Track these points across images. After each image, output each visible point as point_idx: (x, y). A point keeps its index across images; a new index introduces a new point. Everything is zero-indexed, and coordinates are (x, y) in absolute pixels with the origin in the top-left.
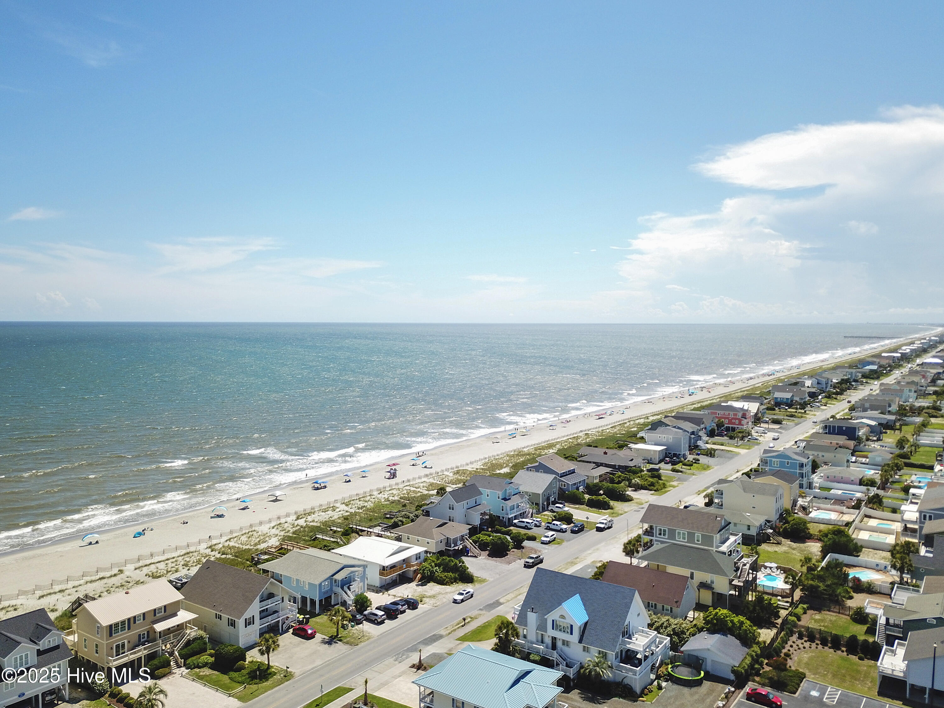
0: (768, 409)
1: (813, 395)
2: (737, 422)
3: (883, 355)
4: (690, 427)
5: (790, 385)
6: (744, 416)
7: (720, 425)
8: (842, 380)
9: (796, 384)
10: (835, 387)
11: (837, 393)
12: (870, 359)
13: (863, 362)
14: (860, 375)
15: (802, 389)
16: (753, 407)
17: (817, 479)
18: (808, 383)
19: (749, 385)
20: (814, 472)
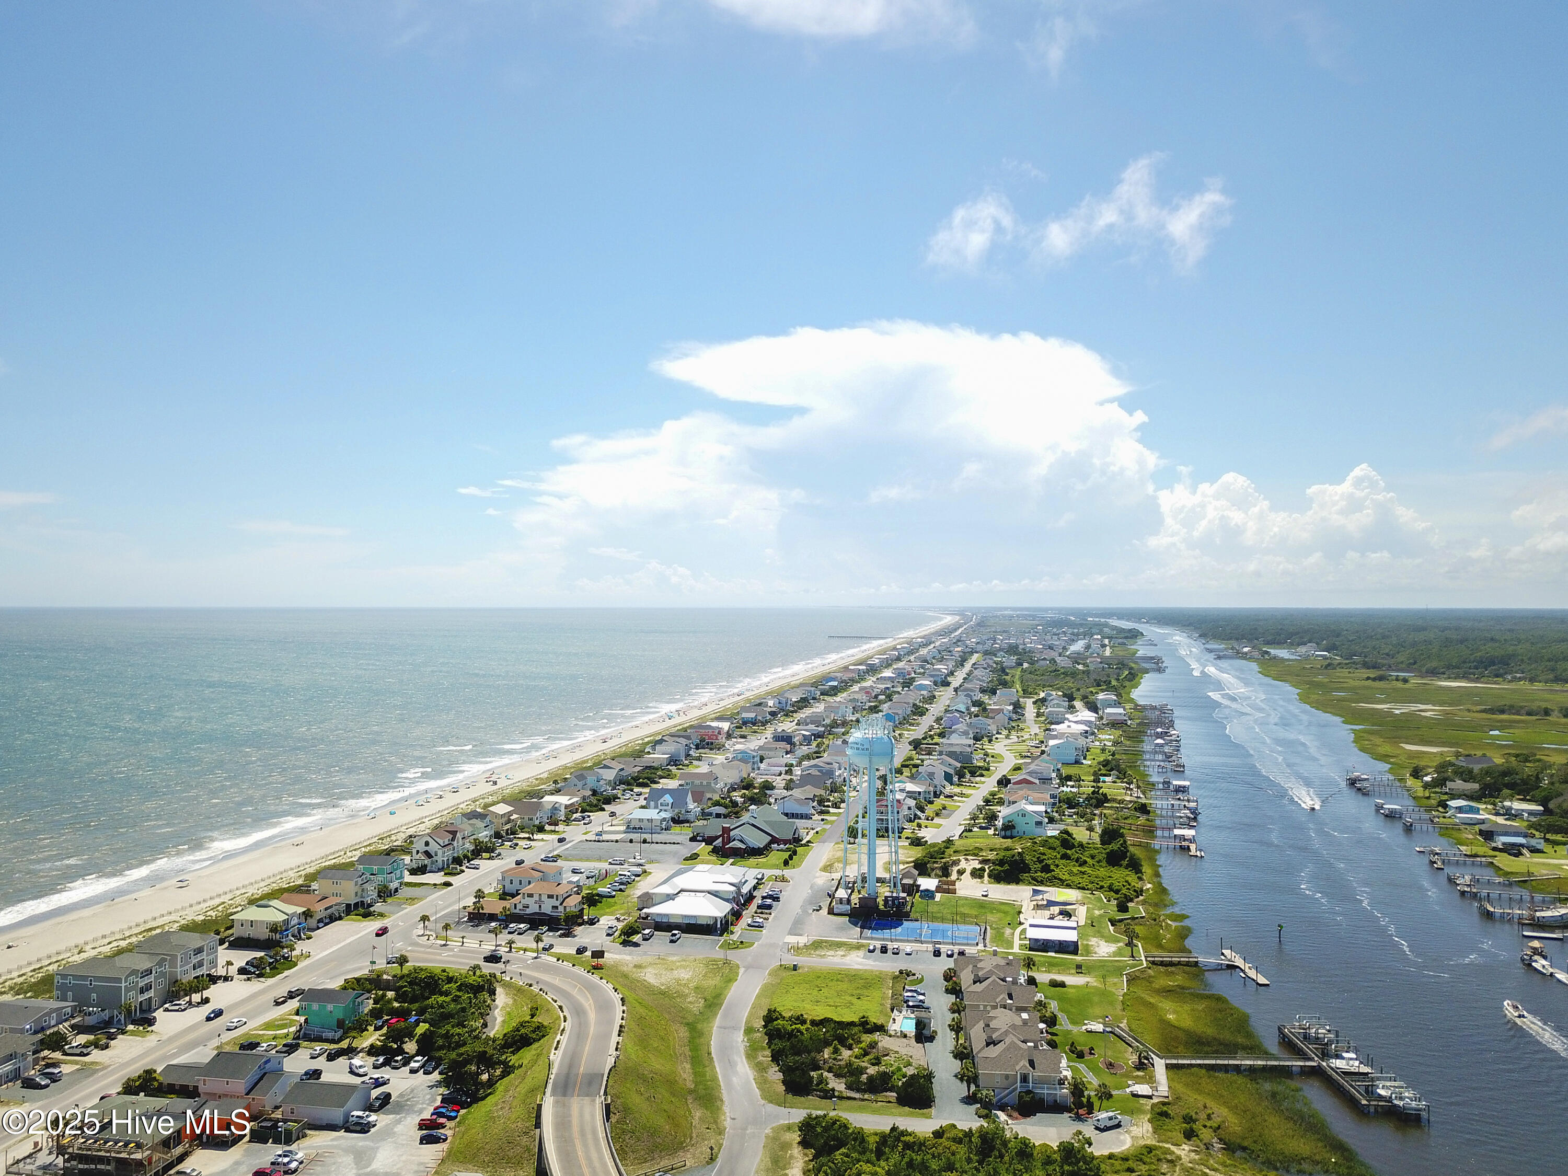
0: (737, 727)
1: (773, 714)
2: (715, 737)
3: (850, 667)
4: (684, 741)
5: (755, 705)
6: (719, 733)
7: (702, 740)
8: (801, 698)
9: (760, 704)
10: (793, 706)
11: (792, 712)
12: (832, 675)
13: (827, 678)
14: (819, 693)
15: (765, 709)
16: (725, 726)
17: (762, 766)
18: (771, 703)
19: (720, 706)
20: (761, 762)
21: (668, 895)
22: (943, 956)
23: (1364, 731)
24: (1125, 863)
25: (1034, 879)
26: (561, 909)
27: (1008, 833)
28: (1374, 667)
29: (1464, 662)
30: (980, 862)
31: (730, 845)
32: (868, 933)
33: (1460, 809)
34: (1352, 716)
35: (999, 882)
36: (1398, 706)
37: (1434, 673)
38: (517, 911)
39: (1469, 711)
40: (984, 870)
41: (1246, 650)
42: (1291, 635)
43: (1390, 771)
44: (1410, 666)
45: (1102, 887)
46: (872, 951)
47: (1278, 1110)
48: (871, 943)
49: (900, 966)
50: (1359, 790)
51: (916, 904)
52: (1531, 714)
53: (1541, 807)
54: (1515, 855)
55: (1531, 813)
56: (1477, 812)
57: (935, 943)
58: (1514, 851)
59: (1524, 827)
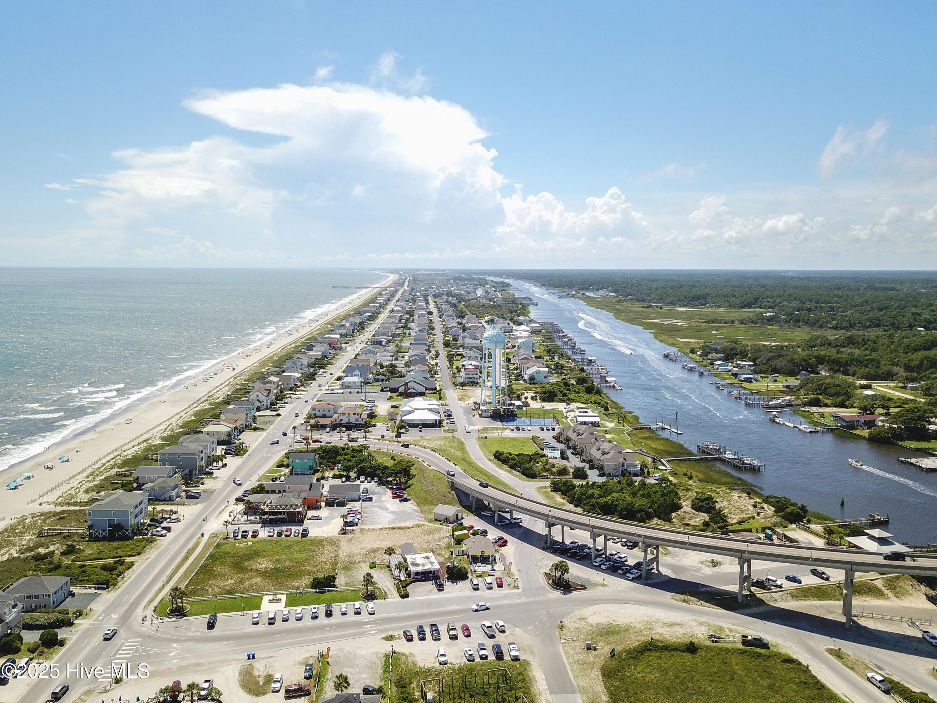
21: (410, 411)
22: (545, 430)
23: (657, 333)
24: (594, 392)
25: (560, 399)
26: (360, 420)
27: (532, 382)
28: (642, 301)
29: (686, 298)
30: (534, 393)
31: (409, 391)
32: (505, 423)
33: (720, 365)
34: (648, 326)
35: (545, 402)
36: (665, 320)
37: (671, 304)
38: (337, 422)
39: (698, 322)
40: (537, 397)
41: (573, 293)
42: (591, 284)
43: (679, 350)
44: (659, 300)
45: (591, 402)
46: (513, 430)
47: (712, 471)
48: (510, 427)
49: (530, 435)
50: (670, 359)
51: (517, 411)
52: (725, 323)
53: (752, 363)
54: (750, 382)
55: (749, 366)
56: (727, 366)
57: (538, 425)
58: (748, 381)
59: (749, 371)
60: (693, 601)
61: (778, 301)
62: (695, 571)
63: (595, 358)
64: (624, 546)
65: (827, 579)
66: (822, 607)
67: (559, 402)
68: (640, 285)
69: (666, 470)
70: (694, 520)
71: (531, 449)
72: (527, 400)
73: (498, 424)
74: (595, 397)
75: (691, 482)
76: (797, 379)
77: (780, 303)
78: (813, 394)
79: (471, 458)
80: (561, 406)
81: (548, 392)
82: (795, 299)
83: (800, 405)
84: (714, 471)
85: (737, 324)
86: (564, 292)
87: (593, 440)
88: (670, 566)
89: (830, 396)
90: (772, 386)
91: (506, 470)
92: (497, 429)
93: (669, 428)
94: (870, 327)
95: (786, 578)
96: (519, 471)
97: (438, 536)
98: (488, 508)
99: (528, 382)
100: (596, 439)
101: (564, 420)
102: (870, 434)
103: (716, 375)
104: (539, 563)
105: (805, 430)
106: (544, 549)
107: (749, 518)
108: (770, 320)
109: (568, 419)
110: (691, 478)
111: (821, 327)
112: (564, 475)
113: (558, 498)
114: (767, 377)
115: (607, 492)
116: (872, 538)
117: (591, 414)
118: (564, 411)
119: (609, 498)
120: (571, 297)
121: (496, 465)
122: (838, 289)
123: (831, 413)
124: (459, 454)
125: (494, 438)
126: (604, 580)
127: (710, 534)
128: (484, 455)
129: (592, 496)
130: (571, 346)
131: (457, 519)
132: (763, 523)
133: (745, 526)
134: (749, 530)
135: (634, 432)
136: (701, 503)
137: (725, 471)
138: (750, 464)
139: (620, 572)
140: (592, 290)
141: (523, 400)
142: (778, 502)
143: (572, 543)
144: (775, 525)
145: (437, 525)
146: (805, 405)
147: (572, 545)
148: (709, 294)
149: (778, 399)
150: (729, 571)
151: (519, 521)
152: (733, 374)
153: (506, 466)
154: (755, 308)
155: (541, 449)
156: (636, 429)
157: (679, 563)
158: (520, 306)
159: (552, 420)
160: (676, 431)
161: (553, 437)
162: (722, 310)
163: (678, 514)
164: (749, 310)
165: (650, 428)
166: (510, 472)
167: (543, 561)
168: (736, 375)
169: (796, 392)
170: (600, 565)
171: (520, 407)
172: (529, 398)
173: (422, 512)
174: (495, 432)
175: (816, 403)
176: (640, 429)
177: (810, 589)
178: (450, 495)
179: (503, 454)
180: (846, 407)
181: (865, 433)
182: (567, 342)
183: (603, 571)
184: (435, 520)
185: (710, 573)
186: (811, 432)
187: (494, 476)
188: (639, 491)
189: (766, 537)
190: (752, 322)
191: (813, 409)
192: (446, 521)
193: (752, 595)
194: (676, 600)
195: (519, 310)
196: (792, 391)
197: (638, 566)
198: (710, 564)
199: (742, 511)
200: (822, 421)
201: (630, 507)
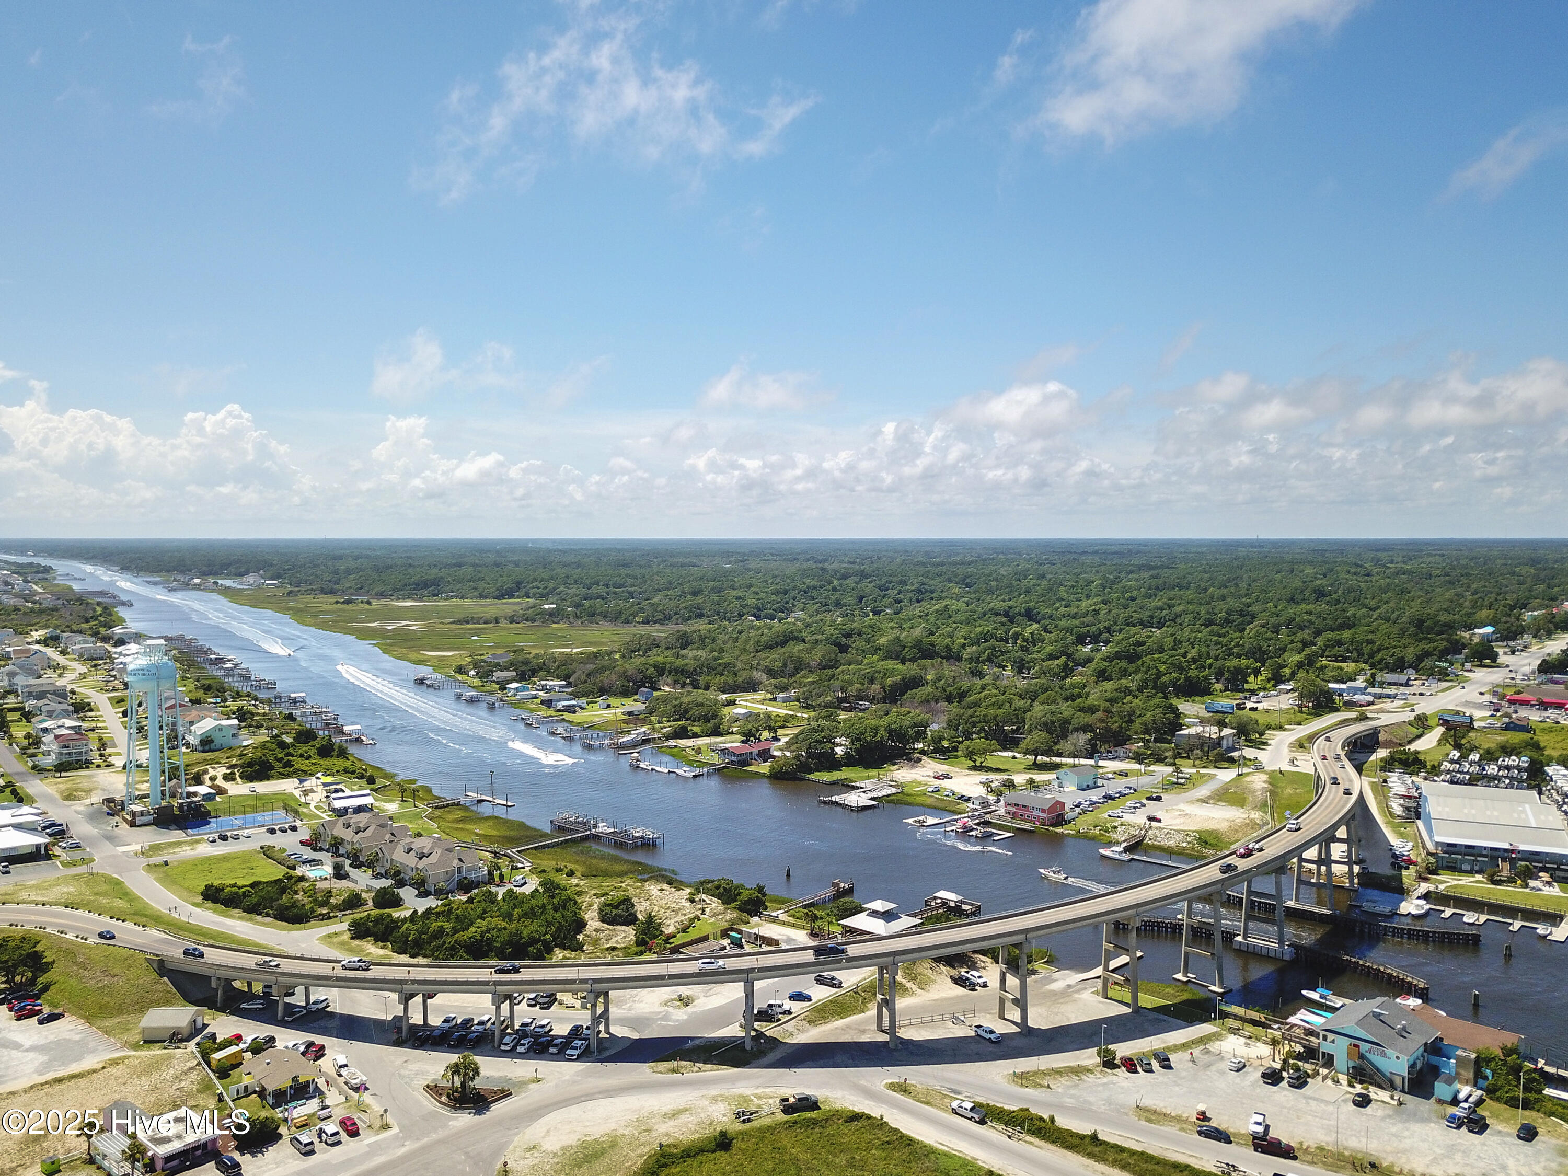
22: (278, 832)
23: (383, 645)
24: (335, 753)
25: (281, 774)
27: (207, 748)
28: (332, 593)
29: (405, 585)
30: (228, 768)
32: (192, 831)
33: (516, 689)
34: (362, 634)
35: (252, 781)
36: (385, 623)
37: (381, 595)
39: (442, 623)
40: (235, 774)
41: (197, 581)
42: (225, 566)
43: (435, 671)
44: (359, 590)
45: (338, 771)
46: (214, 841)
47: (592, 858)
48: (206, 837)
49: (254, 845)
50: (429, 686)
51: (209, 806)
52: (486, 623)
53: (564, 682)
54: (574, 712)
55: (561, 686)
56: (528, 690)
57: (260, 826)
58: (570, 709)
59: (565, 695)
60: (685, 1067)
61: (551, 585)
62: (662, 1019)
63: (304, 695)
64: (534, 1006)
65: (840, 986)
66: (848, 1027)
67: (278, 778)
68: (315, 566)
69: (524, 868)
70: (614, 939)
71: (271, 872)
72: (217, 782)
73: (176, 835)
74: (340, 763)
75: (574, 881)
76: (636, 701)
77: (555, 589)
78: (669, 721)
79: (152, 908)
80: (289, 786)
81: (256, 763)
82: (576, 582)
83: (660, 738)
84: (595, 857)
85: (504, 623)
86: (175, 580)
87: (388, 837)
88: (623, 1022)
89: (694, 721)
90: (608, 714)
91: (240, 918)
92: (179, 844)
93: (491, 799)
94: (690, 618)
95: (790, 998)
96: (268, 915)
97: (171, 1071)
98: (249, 996)
99: (199, 748)
100: (393, 834)
101: (305, 810)
102: (772, 768)
103: (515, 705)
104: (402, 1072)
105: (687, 774)
106: (399, 1043)
107: (692, 920)
108: (553, 615)
109: (312, 807)
110: (571, 874)
111: (627, 622)
112: (358, 907)
113: (373, 950)
114: (596, 702)
115: (464, 922)
116: (874, 913)
117: (348, 793)
118: (297, 793)
119: (472, 929)
120: (193, 589)
121: (215, 911)
122: (625, 565)
123: (709, 745)
124: (120, 904)
125: (182, 863)
126: (536, 1071)
127: (655, 957)
128: (180, 897)
129: (441, 932)
130: (241, 676)
131: (196, 1029)
132: (714, 923)
133: (693, 934)
134: (705, 939)
135: (437, 813)
136: (615, 911)
137: (609, 854)
138: (643, 837)
139: (553, 1050)
140: (229, 576)
141: (208, 783)
142: (718, 888)
143: (444, 1021)
144: (732, 922)
145: (157, 1051)
146: (668, 737)
147: (446, 1025)
148: (442, 578)
149: (629, 732)
150: (710, 1007)
151: (324, 1004)
152: (543, 702)
153: (237, 910)
154: (518, 597)
155: (288, 867)
156: (437, 808)
157: (633, 1012)
158: (99, 610)
159: (282, 813)
160: (505, 803)
161: (301, 842)
162: (468, 602)
163: (586, 935)
164: (510, 601)
165: (458, 804)
166: (251, 920)
167: (410, 1067)
168: (548, 703)
169: (644, 719)
170: (514, 1048)
171: (209, 797)
172: (220, 778)
173: (107, 1033)
174: (177, 850)
175: (682, 733)
176: (443, 807)
177: (825, 1005)
178: (159, 987)
179: (223, 889)
180: (721, 735)
181: (765, 768)
182: (232, 669)
183: (522, 1056)
184: (145, 1042)
185: (685, 1017)
186: (695, 776)
187: (223, 933)
188: (513, 909)
189: (732, 943)
190: (527, 620)
191: (683, 743)
192: (176, 1038)
193: (760, 1035)
194: (660, 1072)
195: (101, 615)
196: (639, 719)
197: (576, 1032)
198: (679, 1003)
199: (676, 912)
200: (701, 758)
201: (515, 939)
